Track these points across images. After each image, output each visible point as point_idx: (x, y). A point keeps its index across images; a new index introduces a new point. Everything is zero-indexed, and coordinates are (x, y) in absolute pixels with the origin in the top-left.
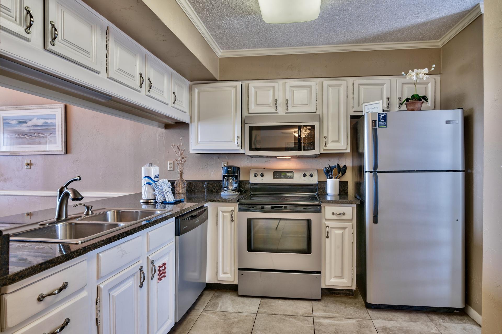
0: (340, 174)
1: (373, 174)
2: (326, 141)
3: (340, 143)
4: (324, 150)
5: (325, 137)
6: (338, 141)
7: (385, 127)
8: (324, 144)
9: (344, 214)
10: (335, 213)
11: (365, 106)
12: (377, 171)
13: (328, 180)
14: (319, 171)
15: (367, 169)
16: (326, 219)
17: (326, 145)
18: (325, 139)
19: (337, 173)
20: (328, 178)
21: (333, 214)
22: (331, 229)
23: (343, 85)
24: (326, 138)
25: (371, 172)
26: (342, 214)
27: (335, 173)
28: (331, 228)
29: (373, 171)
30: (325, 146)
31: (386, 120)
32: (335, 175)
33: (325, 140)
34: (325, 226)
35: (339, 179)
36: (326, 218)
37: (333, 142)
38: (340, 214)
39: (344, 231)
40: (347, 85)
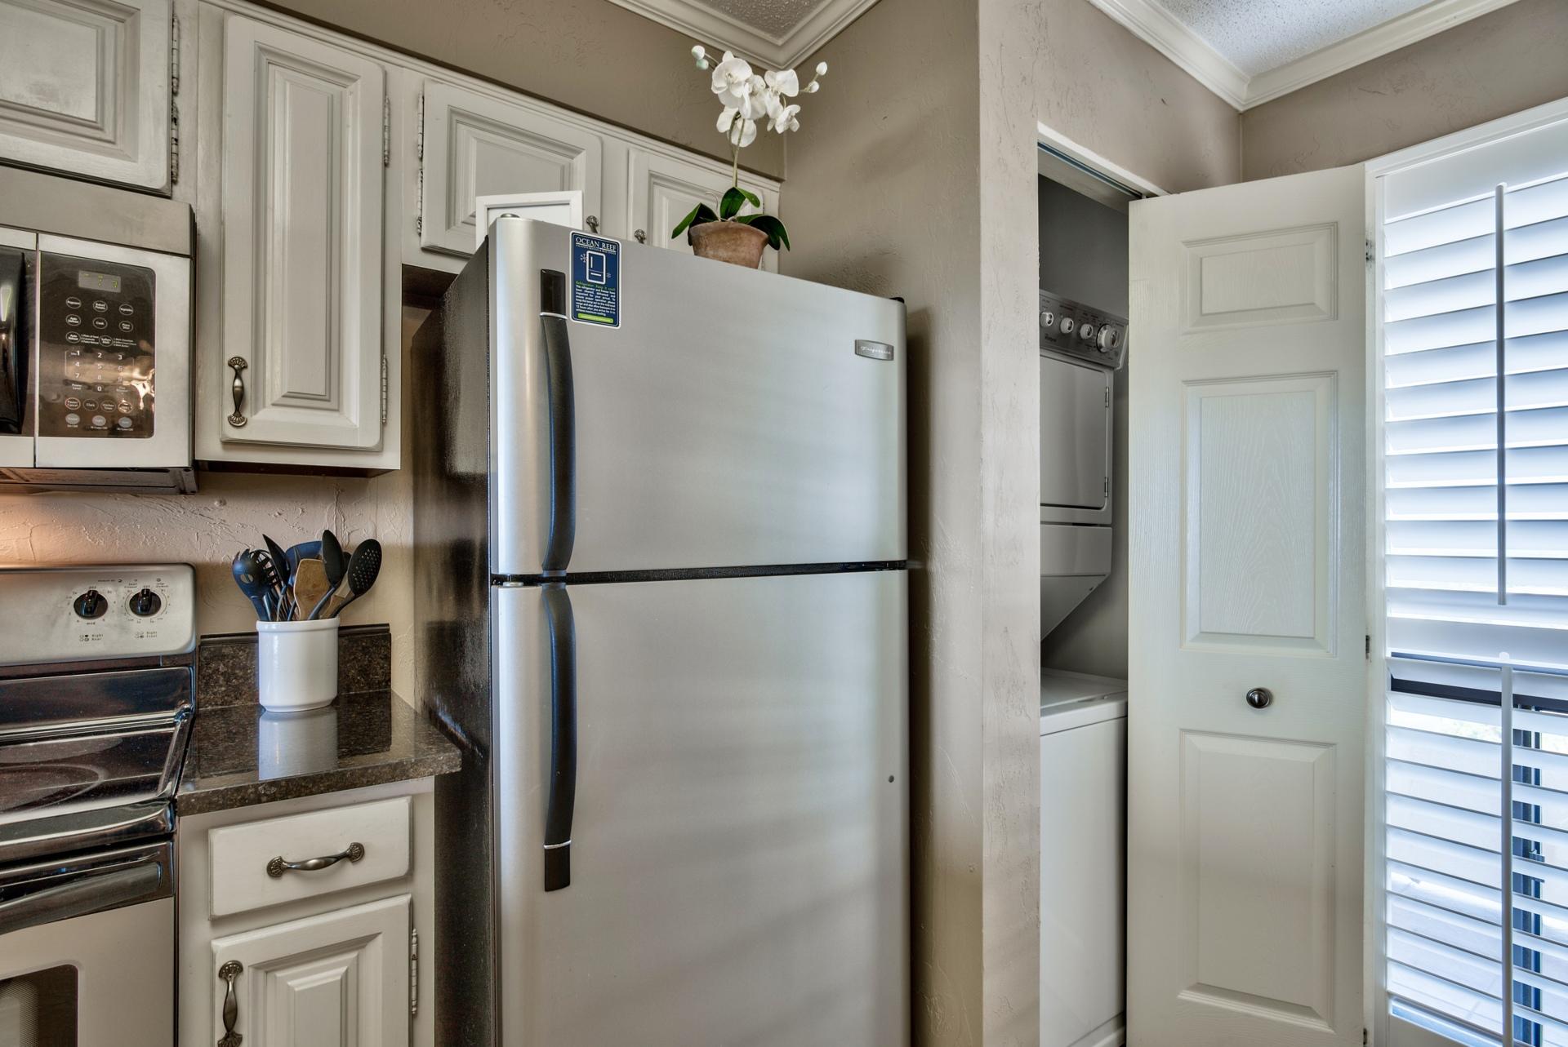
0: (344, 589)
1: (543, 591)
2: (242, 387)
3: (337, 410)
4: (229, 444)
5: (238, 366)
6: (328, 398)
7: (610, 320)
8: (230, 410)
9: (356, 854)
10: (290, 858)
11: (488, 209)
12: (563, 574)
13: (262, 626)
14: (203, 579)
15: (504, 561)
16: (217, 921)
17: (246, 414)
18: (238, 375)
19: (325, 585)
20: (263, 617)
21: (276, 869)
22: (261, 974)
23: (359, 82)
24: (246, 374)
25: (528, 580)
26: (338, 858)
27: (310, 587)
28: (258, 967)
29: (545, 575)
30: (238, 419)
31: (613, 283)
32: (312, 598)
33: (238, 383)
34: (212, 969)
35: (333, 616)
36: (221, 908)
37: (295, 398)
38: (325, 863)
39: (358, 957)
40: (385, 93)
